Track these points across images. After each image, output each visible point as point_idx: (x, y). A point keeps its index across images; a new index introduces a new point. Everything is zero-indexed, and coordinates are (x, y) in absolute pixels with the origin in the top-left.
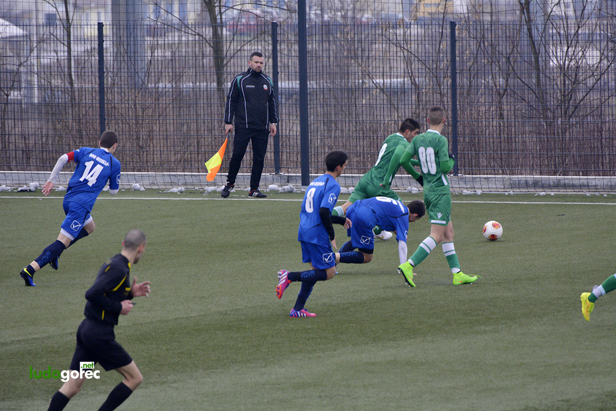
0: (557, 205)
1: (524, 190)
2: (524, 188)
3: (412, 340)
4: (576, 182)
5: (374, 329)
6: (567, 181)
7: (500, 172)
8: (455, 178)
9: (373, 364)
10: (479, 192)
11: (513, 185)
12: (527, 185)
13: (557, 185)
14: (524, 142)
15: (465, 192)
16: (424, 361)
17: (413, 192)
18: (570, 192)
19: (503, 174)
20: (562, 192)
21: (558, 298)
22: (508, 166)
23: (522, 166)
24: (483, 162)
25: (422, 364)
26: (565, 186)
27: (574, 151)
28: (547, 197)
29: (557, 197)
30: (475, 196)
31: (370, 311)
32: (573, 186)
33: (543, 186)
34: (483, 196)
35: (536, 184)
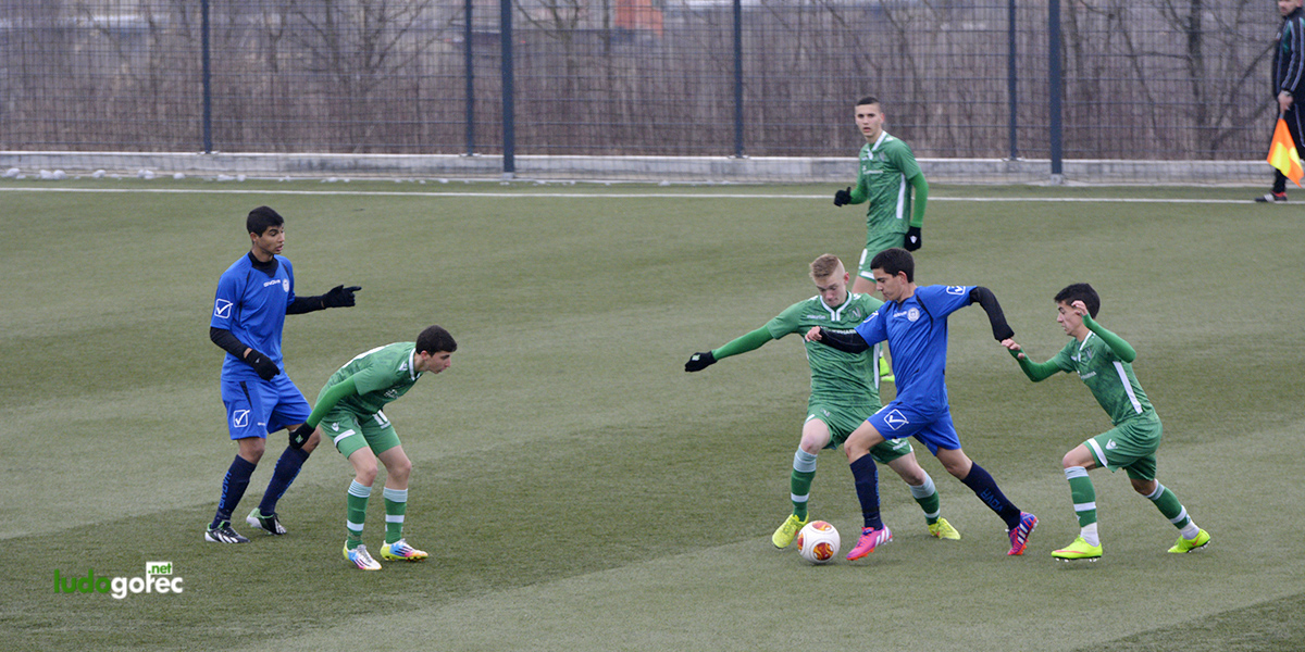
0: (353, 196)
1: (307, 176)
2: (306, 171)
3: (143, 390)
4: (381, 164)
5: (88, 373)
6: (368, 162)
7: (273, 147)
8: (208, 157)
9: (87, 423)
10: (242, 177)
11: (290, 168)
12: (310, 167)
13: (354, 168)
14: (306, 105)
15: (222, 177)
16: (160, 419)
17: (147, 177)
18: (373, 177)
19: (277, 150)
20: (361, 177)
21: (353, 329)
22: (283, 139)
23: (304, 139)
24: (248, 132)
25: (158, 423)
26: (366, 169)
27: (379, 118)
28: (339, 185)
29: (352, 185)
30: (235, 184)
31: (82, 347)
32: (377, 169)
33: (334, 169)
34: (247, 183)
35: (323, 166)
